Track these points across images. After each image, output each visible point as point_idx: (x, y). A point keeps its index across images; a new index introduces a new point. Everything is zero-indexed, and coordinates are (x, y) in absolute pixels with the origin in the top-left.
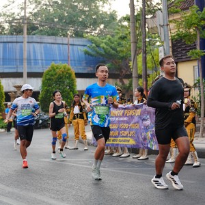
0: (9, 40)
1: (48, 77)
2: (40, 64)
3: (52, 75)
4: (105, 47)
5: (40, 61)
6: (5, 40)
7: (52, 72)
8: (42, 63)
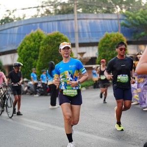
0: (62, 18)
1: (104, 44)
2: (87, 36)
3: (107, 43)
4: (140, 18)
5: (87, 34)
6: (59, 19)
7: (107, 40)
8: (89, 35)
